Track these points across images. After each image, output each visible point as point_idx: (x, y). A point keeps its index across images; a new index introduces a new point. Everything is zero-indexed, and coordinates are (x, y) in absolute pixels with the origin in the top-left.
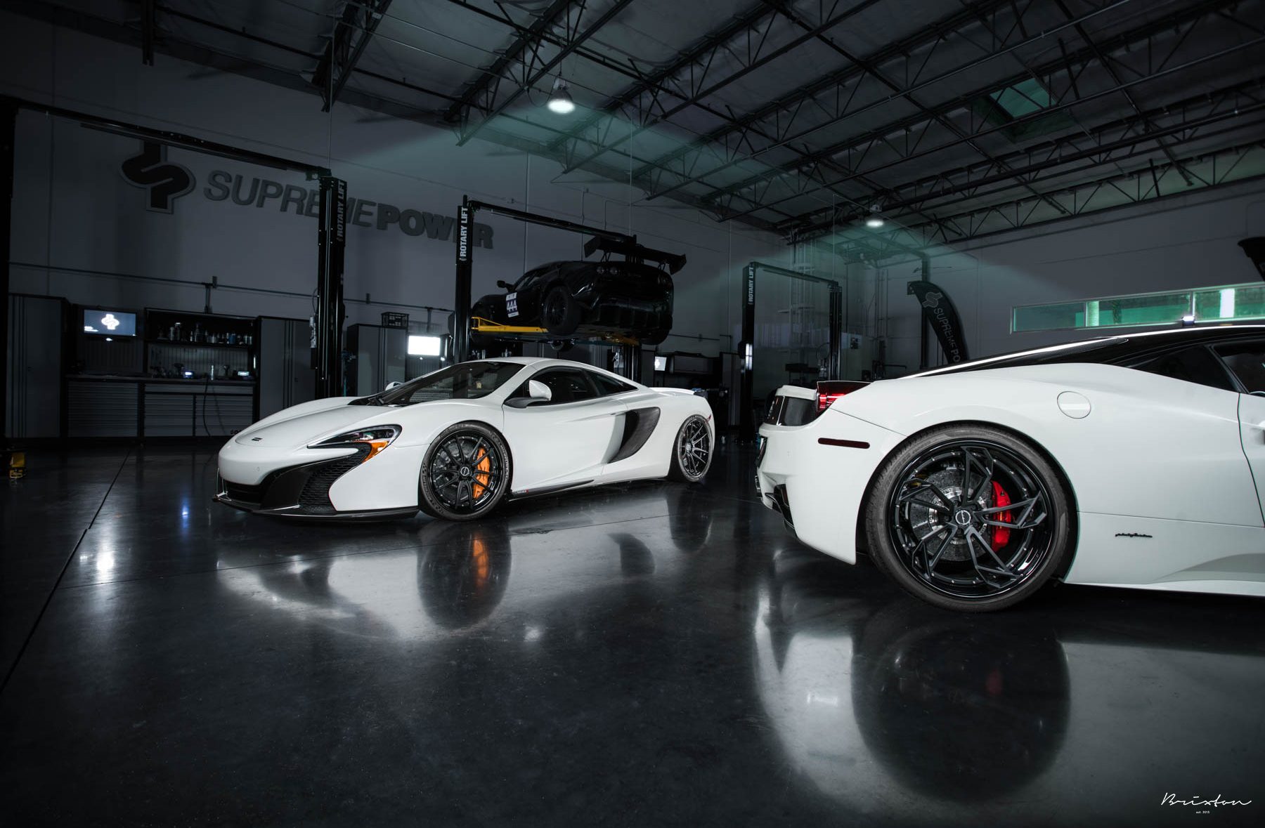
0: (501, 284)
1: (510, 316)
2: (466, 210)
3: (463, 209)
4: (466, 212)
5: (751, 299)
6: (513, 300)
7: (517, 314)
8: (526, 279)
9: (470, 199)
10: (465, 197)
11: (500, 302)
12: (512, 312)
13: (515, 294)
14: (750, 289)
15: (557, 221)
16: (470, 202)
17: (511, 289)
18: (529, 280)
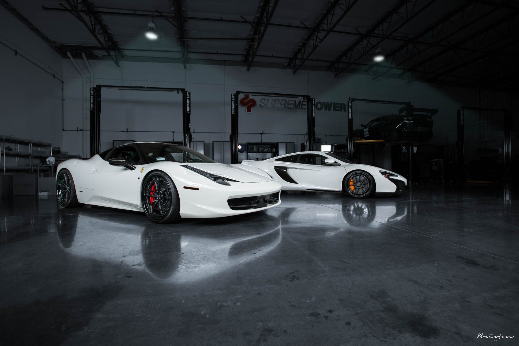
0: (362, 126)
1: (365, 136)
2: (350, 102)
3: (349, 102)
4: (351, 103)
5: (462, 122)
6: (367, 131)
7: (369, 135)
8: (371, 123)
9: (351, 98)
10: (349, 98)
11: (362, 132)
12: (366, 135)
13: (368, 129)
14: (461, 118)
15: (381, 101)
16: (351, 99)
17: (365, 127)
18: (372, 124)
